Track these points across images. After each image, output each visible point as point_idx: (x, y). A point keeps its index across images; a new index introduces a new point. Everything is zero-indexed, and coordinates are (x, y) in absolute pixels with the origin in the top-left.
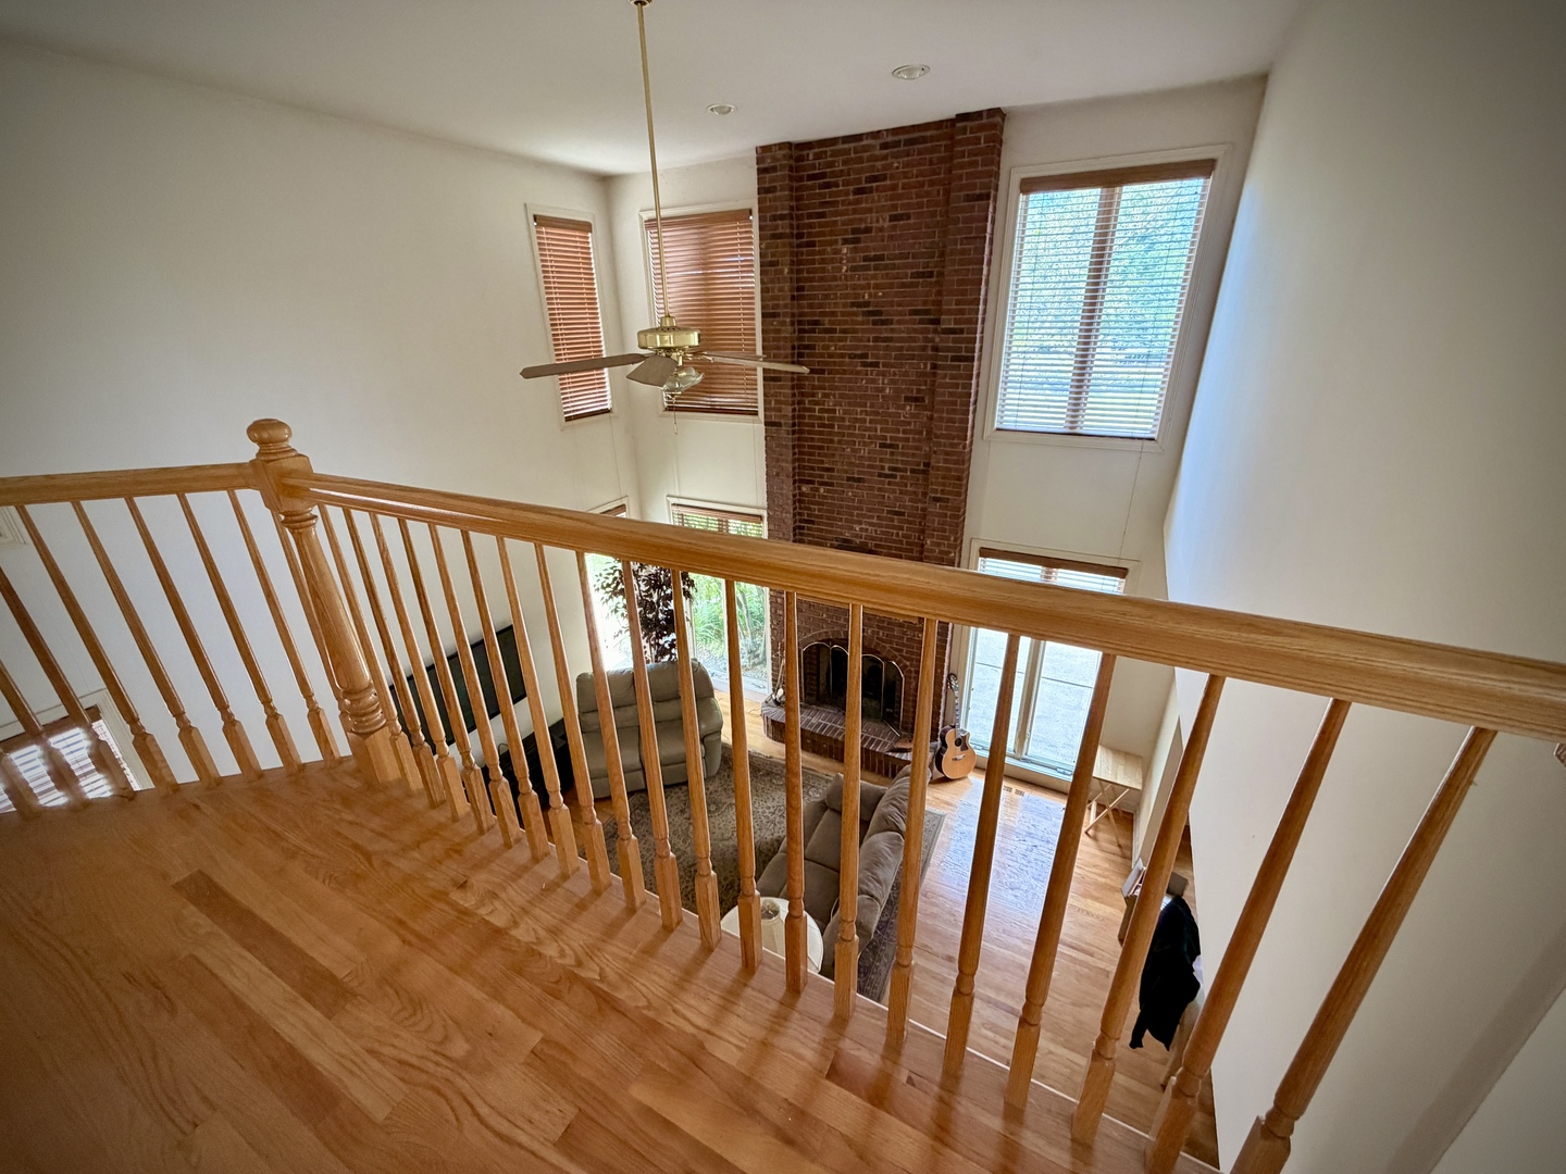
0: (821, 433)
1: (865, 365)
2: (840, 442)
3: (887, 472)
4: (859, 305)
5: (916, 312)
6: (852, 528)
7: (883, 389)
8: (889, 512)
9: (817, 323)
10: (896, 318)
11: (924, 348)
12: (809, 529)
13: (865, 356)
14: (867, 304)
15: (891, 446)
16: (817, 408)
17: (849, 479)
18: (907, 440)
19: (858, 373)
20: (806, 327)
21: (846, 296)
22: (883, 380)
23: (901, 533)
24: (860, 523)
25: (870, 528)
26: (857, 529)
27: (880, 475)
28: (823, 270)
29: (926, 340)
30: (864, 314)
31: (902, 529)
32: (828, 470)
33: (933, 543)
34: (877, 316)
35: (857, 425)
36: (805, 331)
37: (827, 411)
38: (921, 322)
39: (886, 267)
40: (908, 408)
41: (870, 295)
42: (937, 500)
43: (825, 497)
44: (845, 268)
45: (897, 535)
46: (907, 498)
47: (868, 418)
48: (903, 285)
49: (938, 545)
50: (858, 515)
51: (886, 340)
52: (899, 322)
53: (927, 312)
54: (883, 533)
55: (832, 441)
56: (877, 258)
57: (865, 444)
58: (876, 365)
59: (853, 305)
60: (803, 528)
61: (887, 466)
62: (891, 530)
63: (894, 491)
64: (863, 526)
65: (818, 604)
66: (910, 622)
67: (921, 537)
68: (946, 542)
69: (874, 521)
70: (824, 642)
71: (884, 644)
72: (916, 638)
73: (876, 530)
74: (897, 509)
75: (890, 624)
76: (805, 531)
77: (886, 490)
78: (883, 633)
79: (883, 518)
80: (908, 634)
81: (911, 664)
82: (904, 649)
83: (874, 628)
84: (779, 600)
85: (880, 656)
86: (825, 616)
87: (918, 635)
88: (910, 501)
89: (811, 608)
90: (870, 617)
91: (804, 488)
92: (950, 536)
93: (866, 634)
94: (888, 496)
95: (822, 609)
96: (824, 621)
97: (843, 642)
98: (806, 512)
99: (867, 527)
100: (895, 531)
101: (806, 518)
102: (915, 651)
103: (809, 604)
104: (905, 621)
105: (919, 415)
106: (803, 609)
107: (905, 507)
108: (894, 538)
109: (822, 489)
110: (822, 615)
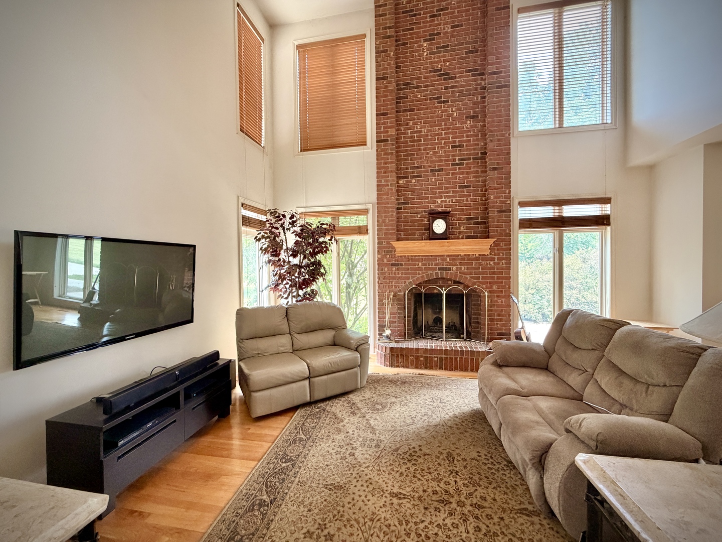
0: (413, 146)
1: (439, 103)
2: (425, 149)
3: (457, 162)
4: (435, 71)
5: (470, 71)
6: (435, 202)
7: (452, 115)
8: (460, 187)
9: (408, 84)
10: (458, 75)
11: (476, 89)
12: (405, 209)
13: (440, 97)
14: (440, 70)
15: (459, 146)
16: (409, 131)
17: (432, 171)
18: (469, 141)
19: (436, 107)
20: (402, 87)
21: (427, 68)
22: (452, 109)
23: (469, 198)
24: (441, 197)
25: (448, 200)
26: (439, 202)
27: (453, 165)
28: (413, 56)
29: (477, 84)
30: (438, 76)
31: (470, 196)
32: (418, 167)
33: (495, 198)
34: (446, 76)
35: (436, 137)
36: (401, 89)
37: (416, 132)
38: (473, 75)
39: (451, 50)
40: (469, 122)
41: (441, 65)
42: (494, 169)
43: (415, 185)
44: (425, 54)
45: (467, 200)
46: (471, 175)
47: (443, 132)
48: (461, 58)
49: (499, 197)
50: (439, 193)
51: (452, 87)
52: (460, 77)
53: (476, 70)
54: (457, 201)
55: (420, 150)
56: (444, 47)
57: (442, 148)
58: (448, 101)
59: (431, 72)
60: (400, 208)
61: (457, 158)
62: (463, 198)
63: (463, 173)
64: (443, 199)
65: (415, 256)
66: (484, 255)
67: (483, 199)
68: (503, 195)
69: (451, 194)
70: (419, 285)
71: (466, 276)
72: (489, 266)
73: (452, 200)
74: (465, 184)
75: (469, 259)
76: (402, 211)
77: (457, 174)
78: (464, 267)
79: (457, 192)
80: (482, 265)
81: (486, 286)
82: (481, 276)
83: (458, 265)
84: (385, 260)
85: (462, 286)
86: (420, 264)
87: (490, 263)
88: (474, 177)
89: (409, 261)
90: (454, 258)
91: (401, 182)
92: (506, 191)
93: (452, 272)
94: (459, 177)
95: (418, 260)
96: (419, 269)
97: (435, 281)
98: (402, 197)
99: (446, 199)
100: (465, 198)
101: (403, 201)
102: (488, 275)
103: (408, 258)
104: (480, 255)
105: (476, 125)
106: (403, 263)
107: (471, 182)
108: (465, 203)
109: (413, 181)
110: (418, 264)
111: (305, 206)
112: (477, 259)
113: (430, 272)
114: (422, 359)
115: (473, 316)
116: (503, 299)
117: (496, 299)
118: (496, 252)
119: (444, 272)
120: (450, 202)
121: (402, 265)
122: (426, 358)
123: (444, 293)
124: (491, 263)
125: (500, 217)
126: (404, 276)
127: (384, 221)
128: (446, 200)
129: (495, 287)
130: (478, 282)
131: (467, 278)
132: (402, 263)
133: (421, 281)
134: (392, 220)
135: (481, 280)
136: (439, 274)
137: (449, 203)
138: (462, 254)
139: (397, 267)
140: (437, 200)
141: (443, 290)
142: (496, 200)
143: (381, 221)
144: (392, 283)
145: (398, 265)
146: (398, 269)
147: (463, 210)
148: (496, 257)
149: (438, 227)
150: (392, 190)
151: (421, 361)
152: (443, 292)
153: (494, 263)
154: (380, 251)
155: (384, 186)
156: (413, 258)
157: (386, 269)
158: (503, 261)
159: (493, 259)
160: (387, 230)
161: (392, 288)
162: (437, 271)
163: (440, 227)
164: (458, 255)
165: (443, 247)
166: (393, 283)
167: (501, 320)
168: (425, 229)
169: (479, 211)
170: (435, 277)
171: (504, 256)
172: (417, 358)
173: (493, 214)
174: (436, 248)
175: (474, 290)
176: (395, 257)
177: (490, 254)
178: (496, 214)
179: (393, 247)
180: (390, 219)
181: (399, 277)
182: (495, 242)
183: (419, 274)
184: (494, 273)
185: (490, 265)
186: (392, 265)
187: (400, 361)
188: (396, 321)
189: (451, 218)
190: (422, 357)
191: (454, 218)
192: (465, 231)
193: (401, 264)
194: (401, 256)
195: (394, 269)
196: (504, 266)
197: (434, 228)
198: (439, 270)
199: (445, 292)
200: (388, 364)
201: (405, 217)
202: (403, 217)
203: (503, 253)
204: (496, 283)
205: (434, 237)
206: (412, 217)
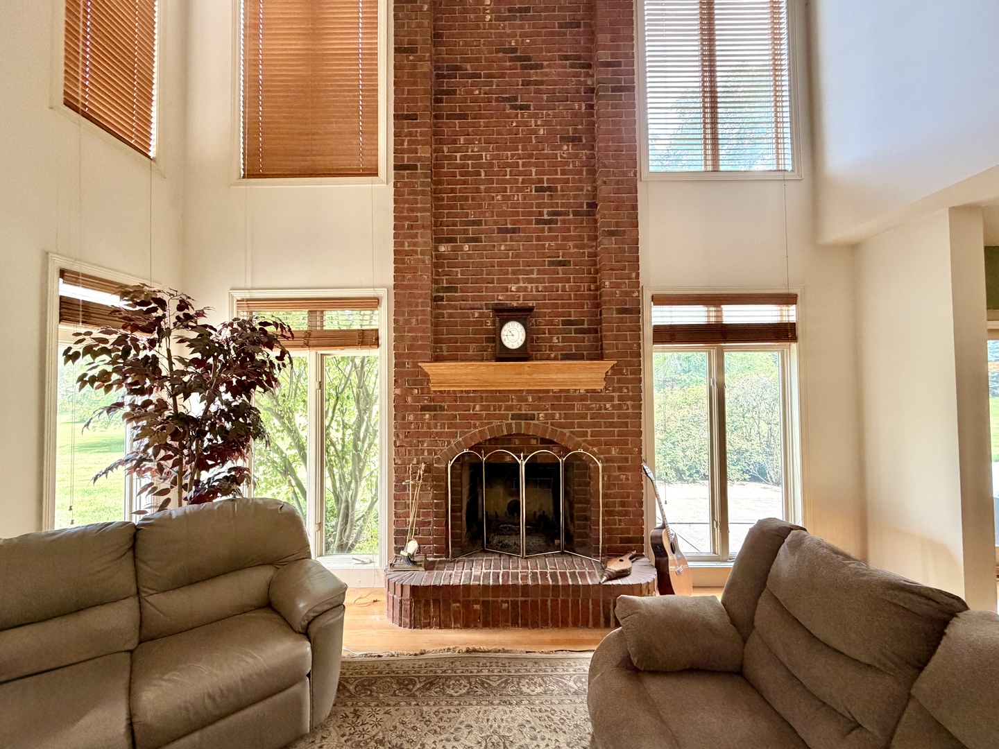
0: (465, 182)
1: (514, 107)
2: (487, 191)
3: (546, 217)
4: (505, 51)
5: (566, 58)
6: (507, 290)
7: (535, 132)
8: (551, 263)
9: (457, 68)
10: (545, 63)
11: (578, 91)
12: (449, 299)
13: (516, 99)
14: (514, 50)
15: (549, 189)
16: (458, 155)
17: (500, 231)
18: (567, 181)
19: (508, 116)
20: (445, 73)
21: (491, 44)
22: (536, 122)
23: (567, 285)
24: (517, 281)
25: (529, 286)
26: (513, 289)
27: (538, 222)
28: (465, 19)
29: (579, 83)
30: (511, 60)
31: (568, 281)
32: (474, 223)
33: (613, 286)
34: (526, 61)
35: (508, 170)
36: (443, 76)
37: (470, 158)
38: (572, 66)
39: (533, 18)
40: (565, 148)
41: (517, 42)
42: (612, 233)
43: (470, 257)
44: (488, 17)
45: (564, 290)
46: (571, 244)
47: (520, 162)
48: (552, 34)
49: (617, 286)
50: (514, 273)
51: (537, 83)
52: (549, 66)
53: (579, 58)
54: (546, 290)
55: (478, 191)
56: (520, 10)
57: (519, 190)
58: (527, 108)
59: (498, 51)
60: (442, 299)
61: (545, 211)
62: (556, 285)
63: (555, 238)
64: (521, 285)
65: (467, 392)
66: (594, 391)
67: (592, 287)
68: (627, 281)
69: (534, 276)
70: (477, 448)
71: (562, 430)
72: (604, 411)
73: (537, 288)
74: (560, 259)
75: (567, 399)
76: (445, 303)
77: (546, 239)
78: (560, 414)
79: (545, 272)
80: (592, 409)
81: (599, 449)
82: (589, 430)
83: (547, 410)
84: (409, 399)
85: (556, 449)
86: (478, 408)
87: (605, 405)
88: (576, 247)
89: (456, 401)
90: (541, 395)
91: (442, 248)
92: (631, 274)
93: (536, 422)
94: (550, 245)
95: (474, 400)
96: (476, 416)
97: (506, 440)
98: (444, 277)
99: (526, 285)
100: (560, 285)
101: (445, 285)
102: (603, 429)
103: (454, 396)
104: (587, 391)
105: (578, 154)
106: (445, 405)
107: (571, 255)
108: (560, 292)
109: (466, 247)
110: (474, 408)
111: (249, 285)
112: (582, 398)
113: (496, 423)
114: (477, 607)
115: (576, 505)
116: (630, 474)
117: (617, 473)
118: (616, 385)
119: (523, 422)
120: (534, 290)
121: (442, 408)
122: (485, 604)
123: (522, 464)
124: (608, 406)
125: (621, 321)
126: (446, 430)
127: (407, 322)
128: (527, 287)
129: (614, 452)
130: (584, 441)
131: (563, 434)
132: (443, 404)
133: (478, 439)
134: (423, 322)
135: (589, 438)
136: (514, 426)
137: (532, 291)
138: (556, 388)
139: (433, 413)
140: (509, 286)
141: (520, 458)
142: (614, 290)
143: (401, 323)
144: (422, 445)
145: (434, 408)
146: (435, 417)
147: (556, 306)
148: (616, 394)
149: (510, 337)
150: (424, 262)
151: (476, 611)
152: (520, 462)
153: (613, 406)
154: (400, 381)
155: (408, 253)
156: (464, 395)
157: (411, 418)
158: (628, 403)
159: (611, 399)
160: (414, 339)
161: (423, 454)
162: (510, 421)
163: (516, 337)
164: (548, 391)
165: (521, 374)
166: (425, 445)
167: (626, 513)
168: (488, 340)
169: (585, 309)
170: (505, 433)
171: (631, 394)
172: (467, 605)
173: (610, 314)
174: (509, 376)
175: (577, 457)
176: (428, 393)
177: (606, 389)
178: (614, 316)
179: (426, 375)
180: (419, 318)
181: (437, 432)
182: (613, 366)
183: (475, 427)
184: (612, 425)
185: (607, 409)
186: (424, 408)
187: (432, 614)
188: (429, 522)
189: (536, 321)
190: (477, 602)
191: (540, 320)
192: (560, 344)
193: (440, 407)
194: (440, 391)
195: (427, 416)
196: (630, 411)
197: (503, 338)
198: (512, 419)
199: (524, 463)
200: (408, 620)
201: (451, 316)
202: (446, 315)
203: (627, 388)
204: (617, 443)
205: (505, 355)
206: (463, 316)
